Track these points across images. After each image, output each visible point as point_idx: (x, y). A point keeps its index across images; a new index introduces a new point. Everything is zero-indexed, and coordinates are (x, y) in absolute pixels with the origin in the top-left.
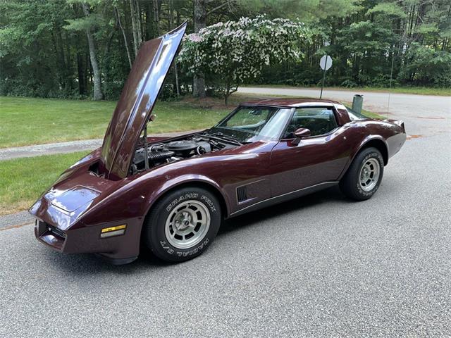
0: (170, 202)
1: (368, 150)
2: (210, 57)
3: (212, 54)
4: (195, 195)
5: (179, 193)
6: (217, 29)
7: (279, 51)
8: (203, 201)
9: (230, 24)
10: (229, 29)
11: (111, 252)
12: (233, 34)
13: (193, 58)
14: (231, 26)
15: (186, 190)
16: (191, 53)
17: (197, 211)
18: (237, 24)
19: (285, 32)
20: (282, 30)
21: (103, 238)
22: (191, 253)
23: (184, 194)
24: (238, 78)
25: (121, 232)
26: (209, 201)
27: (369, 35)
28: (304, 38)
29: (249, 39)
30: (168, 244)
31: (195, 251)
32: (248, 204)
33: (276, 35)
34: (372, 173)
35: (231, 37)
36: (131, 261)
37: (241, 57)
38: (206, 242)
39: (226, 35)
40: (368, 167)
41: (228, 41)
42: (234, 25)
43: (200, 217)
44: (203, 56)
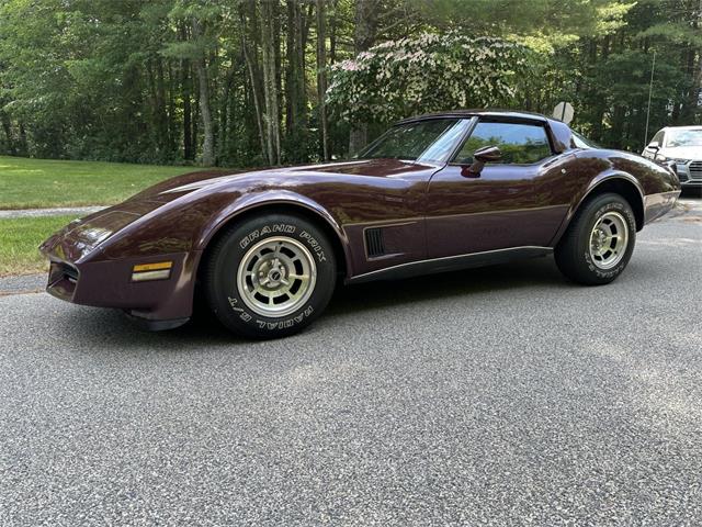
0: (245, 234)
1: (608, 197)
2: (373, 94)
3: (375, 91)
4: (291, 229)
5: (261, 220)
6: (384, 50)
7: (482, 85)
8: (304, 241)
9: (405, 42)
10: (403, 51)
11: (149, 309)
12: (408, 58)
13: (346, 97)
14: (407, 45)
15: (274, 218)
16: (344, 89)
17: (295, 259)
18: (416, 43)
19: (492, 54)
20: (487, 51)
21: (135, 282)
22: (281, 325)
23: (270, 225)
25: (165, 274)
26: (314, 242)
27: (638, 73)
28: (525, 67)
29: (433, 63)
30: (241, 304)
31: (289, 323)
32: (389, 263)
33: (478, 59)
34: (614, 240)
35: (404, 64)
36: (179, 324)
37: (421, 95)
38: (308, 312)
39: (398, 59)
40: (607, 228)
41: (401, 69)
42: (411, 44)
43: (299, 271)
44: (362, 92)
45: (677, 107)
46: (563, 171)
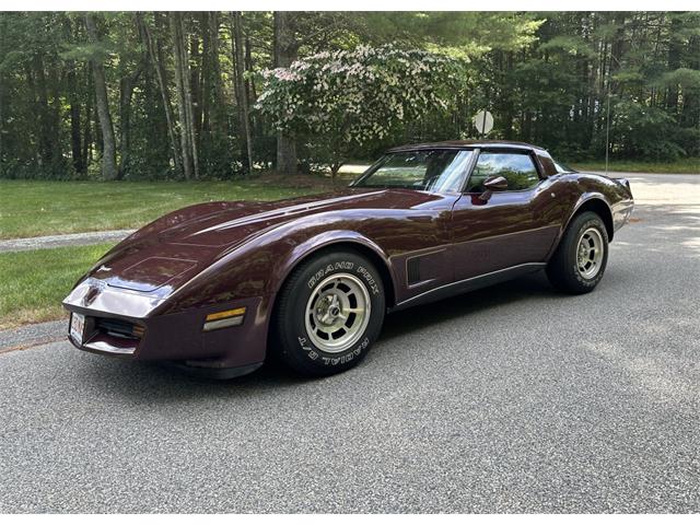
0: (313, 274)
1: (587, 215)
2: (310, 105)
3: (312, 101)
4: (350, 265)
5: (325, 259)
6: (322, 61)
7: (417, 98)
8: (360, 276)
9: (341, 55)
10: (339, 62)
11: (218, 357)
12: (346, 71)
13: (282, 107)
14: (343, 58)
15: (334, 256)
16: (279, 99)
17: (349, 293)
18: (353, 55)
19: (427, 68)
20: (422, 65)
21: (207, 332)
22: (343, 359)
23: (333, 263)
24: (353, 139)
25: (238, 320)
26: (368, 276)
28: (455, 80)
29: (372, 76)
30: (310, 343)
31: (349, 357)
32: (422, 289)
33: (414, 73)
34: (593, 252)
35: (342, 75)
36: (253, 370)
37: (359, 106)
38: (365, 344)
39: (335, 71)
40: (586, 241)
41: (338, 81)
42: (348, 56)
43: (353, 304)
44: (299, 103)
45: (576, 112)
46: (553, 195)
